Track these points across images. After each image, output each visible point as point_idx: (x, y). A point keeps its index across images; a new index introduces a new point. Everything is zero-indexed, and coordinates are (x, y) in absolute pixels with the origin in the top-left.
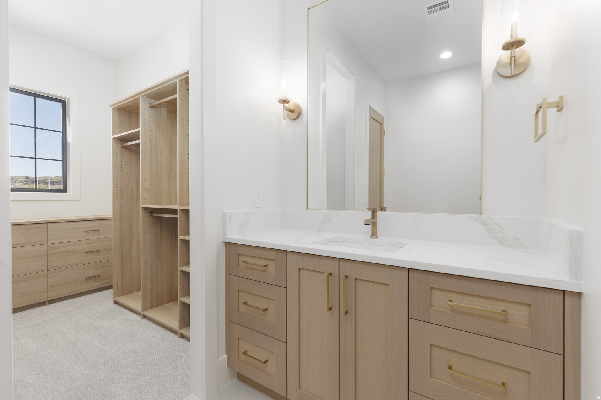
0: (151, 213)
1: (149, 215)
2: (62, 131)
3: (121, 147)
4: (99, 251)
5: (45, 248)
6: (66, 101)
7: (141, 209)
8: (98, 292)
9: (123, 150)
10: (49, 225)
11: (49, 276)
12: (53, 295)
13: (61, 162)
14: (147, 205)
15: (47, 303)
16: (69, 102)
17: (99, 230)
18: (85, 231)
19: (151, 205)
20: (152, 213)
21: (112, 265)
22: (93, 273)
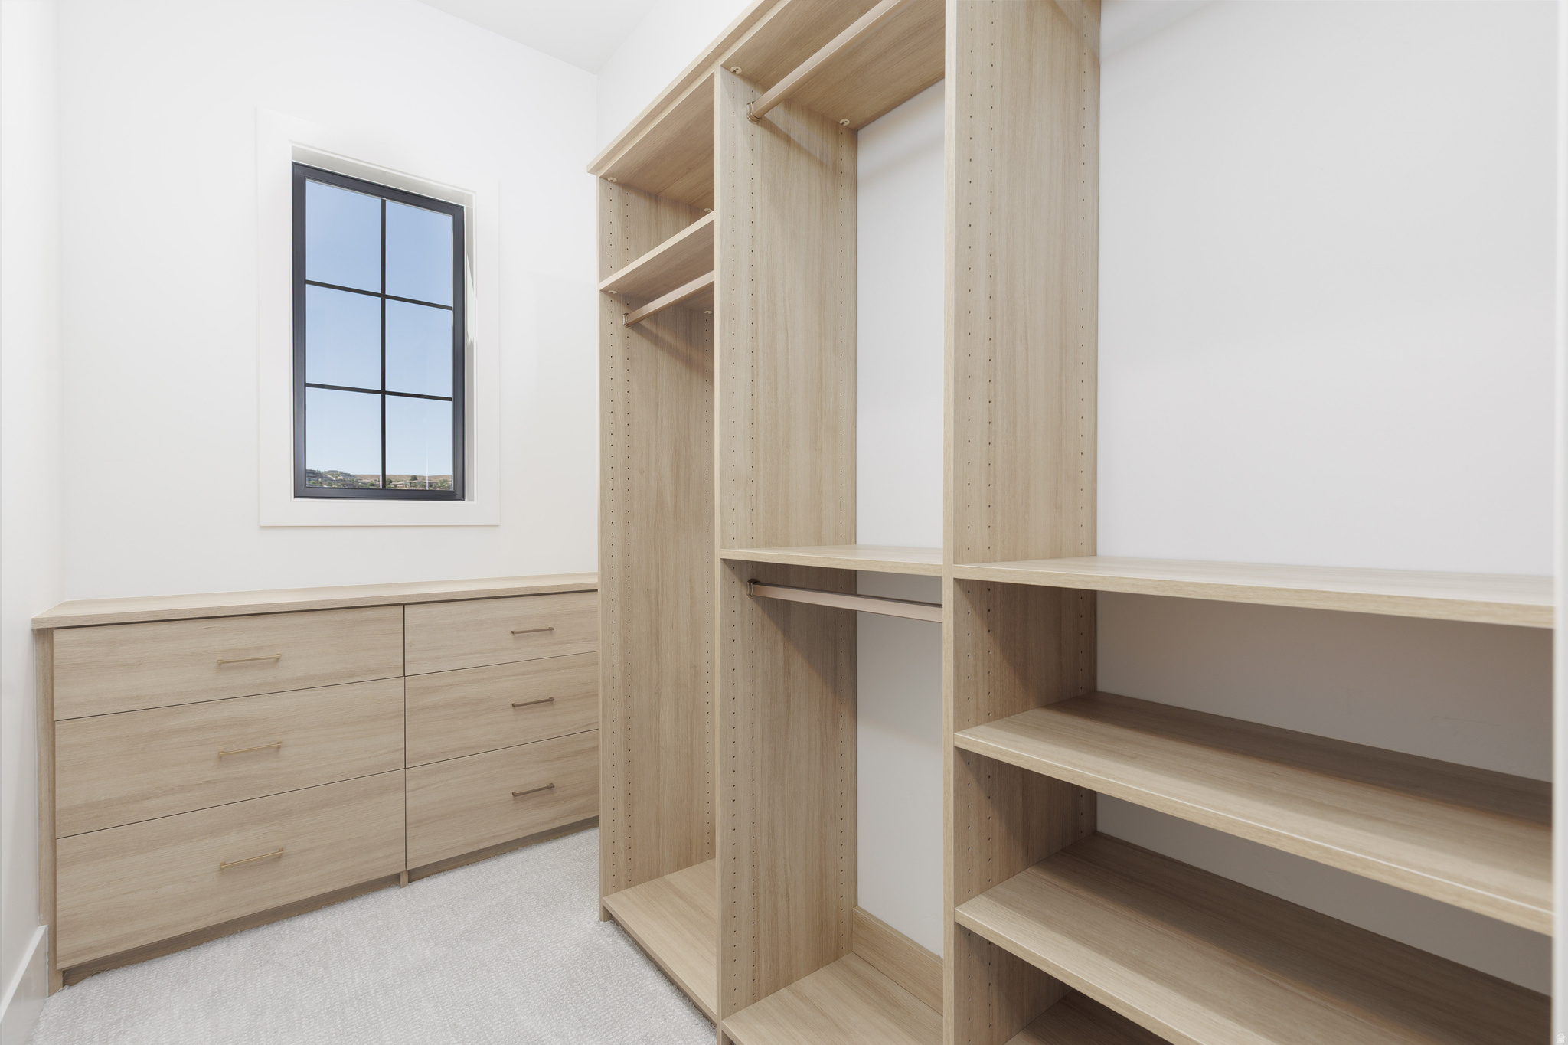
0: (754, 582)
1: (745, 592)
2: (452, 306)
3: (628, 325)
4: (551, 700)
5: (396, 689)
6: (463, 207)
7: (718, 564)
8: (548, 840)
9: (634, 336)
10: (409, 610)
11: (410, 785)
12: (422, 852)
13: (450, 404)
14: (741, 548)
15: (404, 879)
16: (472, 210)
17: (551, 629)
18: (513, 632)
19: (752, 547)
20: (756, 586)
21: (595, 749)
22: (534, 776)
